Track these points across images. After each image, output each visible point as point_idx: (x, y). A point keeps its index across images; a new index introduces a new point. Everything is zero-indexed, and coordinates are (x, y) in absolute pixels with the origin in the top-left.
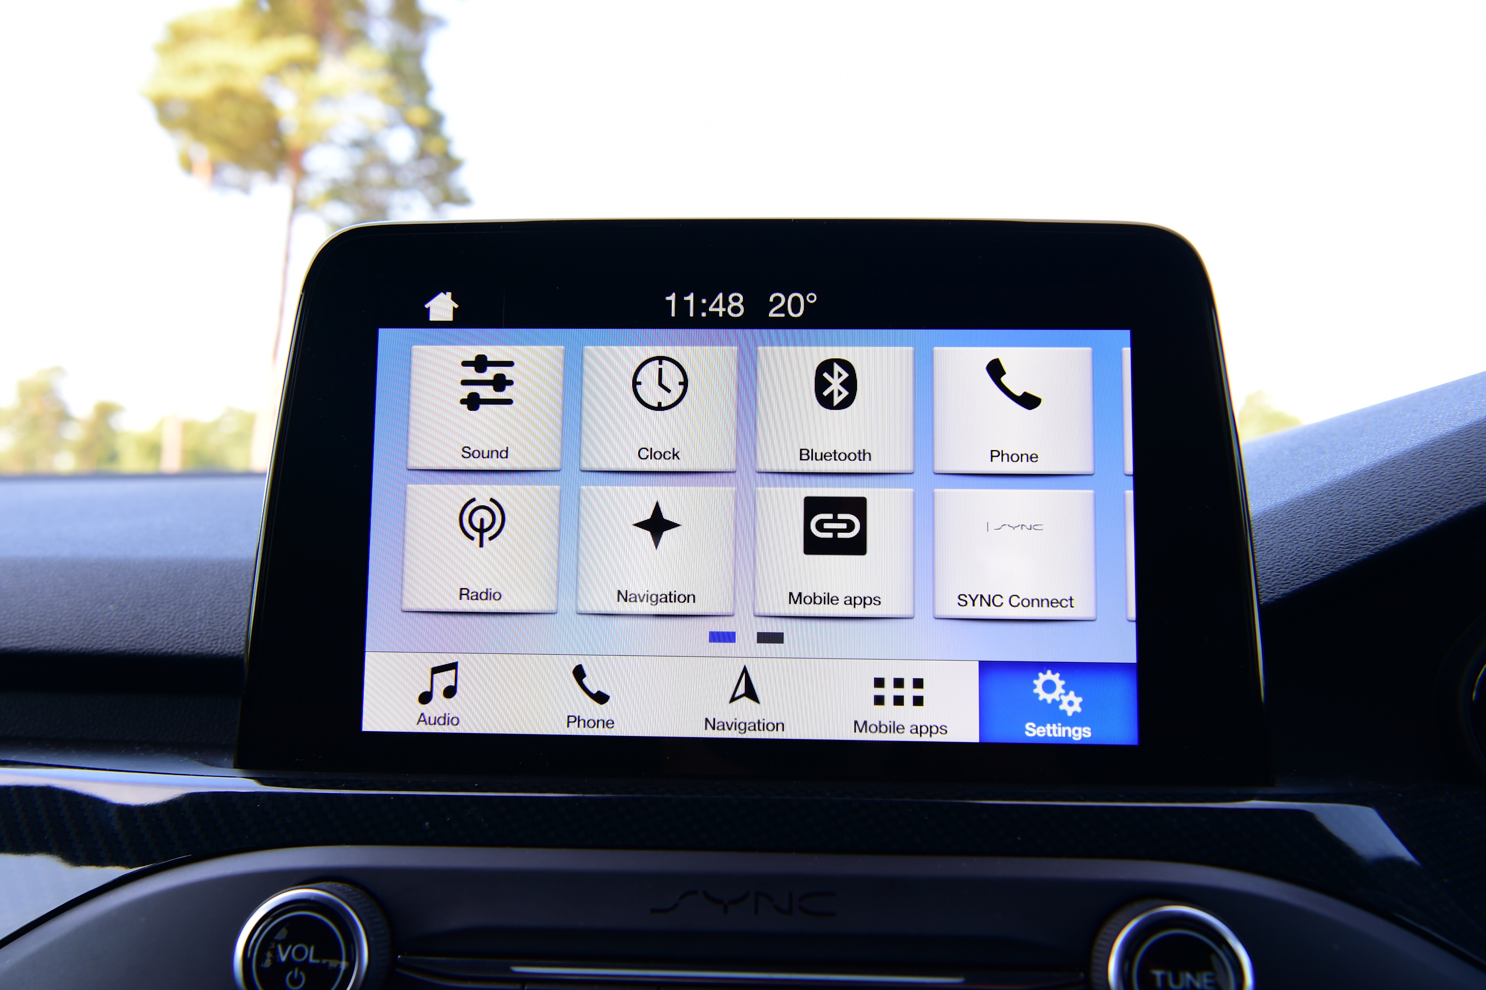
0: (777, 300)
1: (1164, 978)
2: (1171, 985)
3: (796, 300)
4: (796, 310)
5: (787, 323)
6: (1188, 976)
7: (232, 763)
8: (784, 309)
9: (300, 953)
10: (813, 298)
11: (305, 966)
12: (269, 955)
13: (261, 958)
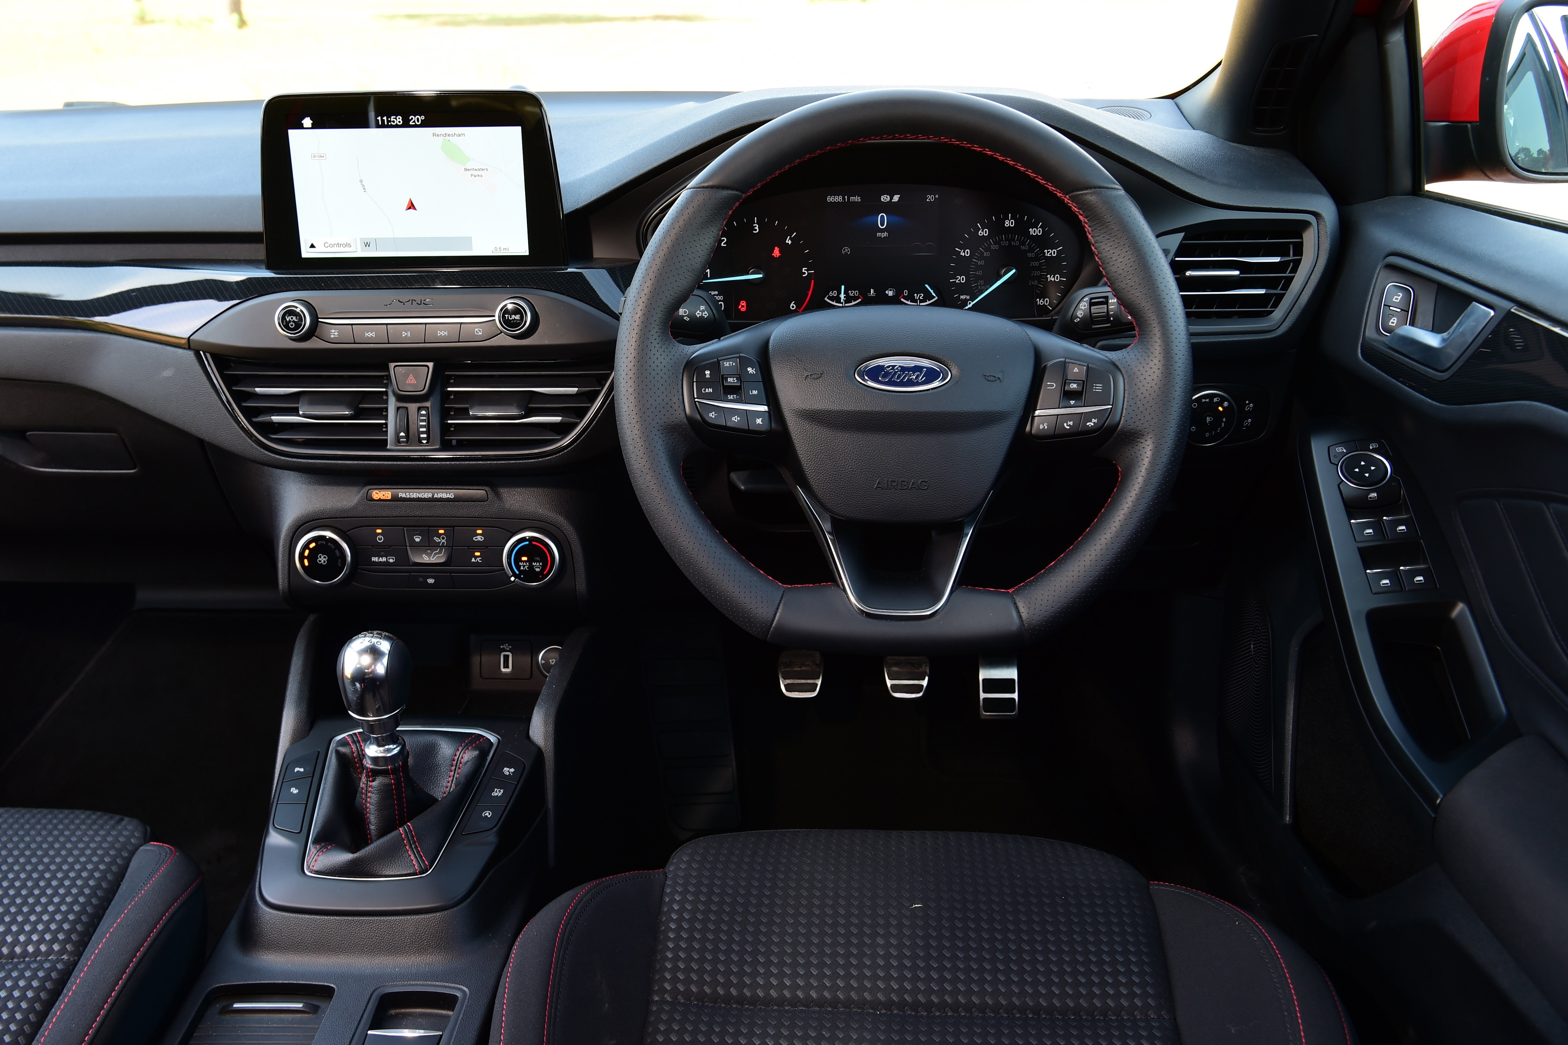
0: (412, 118)
1: (508, 317)
2: (510, 318)
3: (418, 119)
4: (418, 121)
5: (416, 126)
6: (514, 316)
7: (265, 267)
8: (414, 122)
9: (292, 318)
10: (423, 117)
11: (294, 321)
12: (285, 321)
13: (282, 322)
